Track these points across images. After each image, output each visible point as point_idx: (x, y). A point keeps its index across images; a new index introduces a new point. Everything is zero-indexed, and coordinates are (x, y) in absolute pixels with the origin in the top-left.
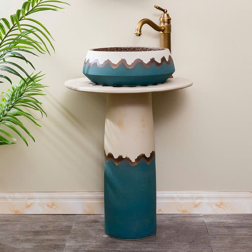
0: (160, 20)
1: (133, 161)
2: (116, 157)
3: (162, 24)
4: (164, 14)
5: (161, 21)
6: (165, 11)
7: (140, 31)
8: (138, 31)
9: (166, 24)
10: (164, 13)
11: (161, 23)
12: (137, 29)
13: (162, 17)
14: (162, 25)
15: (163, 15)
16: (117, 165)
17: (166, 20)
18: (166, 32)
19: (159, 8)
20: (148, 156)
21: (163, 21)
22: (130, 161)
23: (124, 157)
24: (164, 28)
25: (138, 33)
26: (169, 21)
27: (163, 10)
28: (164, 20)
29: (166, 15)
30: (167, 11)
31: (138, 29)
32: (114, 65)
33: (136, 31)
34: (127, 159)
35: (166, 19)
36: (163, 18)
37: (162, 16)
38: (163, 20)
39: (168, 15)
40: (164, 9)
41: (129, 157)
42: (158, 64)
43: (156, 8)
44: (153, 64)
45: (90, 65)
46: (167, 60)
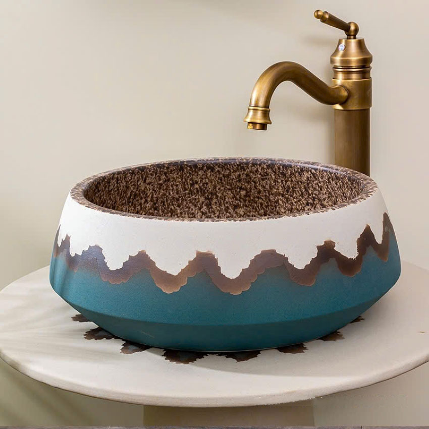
0: (332, 61)
3: (341, 76)
4: (346, 42)
5: (336, 67)
6: (352, 28)
7: (266, 114)
8: (259, 114)
9: (355, 77)
10: (346, 36)
11: (336, 72)
12: (253, 103)
13: (341, 52)
14: (340, 80)
15: (343, 43)
17: (354, 65)
18: (354, 106)
19: (332, 21)
21: (344, 68)
24: (348, 91)
25: (259, 119)
26: (365, 64)
27: (345, 27)
28: (348, 62)
29: (353, 42)
30: (356, 30)
31: (256, 106)
33: (251, 113)
35: (354, 57)
36: (344, 55)
37: (342, 47)
38: (343, 62)
39: (361, 45)
40: (347, 22)
42: (346, 265)
43: (322, 18)
44: (330, 269)
45: (72, 261)
46: (379, 239)
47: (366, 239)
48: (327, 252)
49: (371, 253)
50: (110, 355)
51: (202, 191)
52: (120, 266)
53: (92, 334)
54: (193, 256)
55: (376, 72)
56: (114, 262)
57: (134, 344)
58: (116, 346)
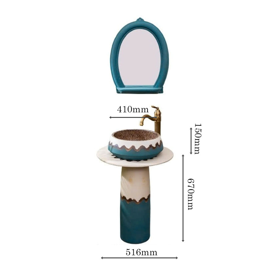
0: (154, 114)
1: (138, 201)
2: (128, 198)
7: (143, 123)
9: (158, 117)
12: (141, 122)
16: (128, 203)
18: (158, 121)
19: (154, 107)
20: (146, 198)
21: (156, 115)
22: (136, 201)
23: (132, 199)
24: (157, 119)
25: (142, 124)
26: (160, 114)
27: (157, 108)
29: (158, 111)
30: (159, 109)
32: (128, 149)
34: (135, 201)
35: (158, 113)
36: (156, 113)
37: (156, 111)
41: (135, 199)
42: (154, 148)
43: (153, 107)
44: (151, 148)
45: (113, 146)
46: (159, 144)
47: (157, 144)
48: (151, 146)
49: (158, 146)
50: (118, 160)
51: (132, 135)
52: (121, 147)
53: (115, 158)
54: (131, 146)
55: (162, 115)
56: (120, 147)
57: (122, 159)
58: (119, 159)
